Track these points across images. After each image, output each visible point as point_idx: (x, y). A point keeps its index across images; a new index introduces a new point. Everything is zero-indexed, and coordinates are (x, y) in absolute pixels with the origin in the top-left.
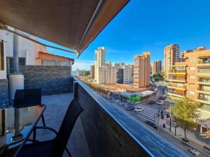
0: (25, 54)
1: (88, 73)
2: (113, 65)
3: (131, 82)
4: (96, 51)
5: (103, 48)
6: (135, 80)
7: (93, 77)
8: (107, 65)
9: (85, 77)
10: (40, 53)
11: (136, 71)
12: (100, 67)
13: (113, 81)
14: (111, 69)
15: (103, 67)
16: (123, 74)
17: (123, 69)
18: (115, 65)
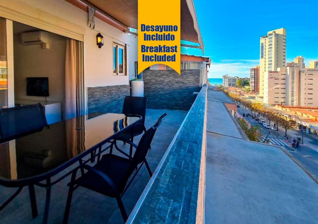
1: (245, 83)
4: (262, 41)
5: (280, 31)
7: (256, 90)
8: (291, 65)
9: (239, 90)
12: (273, 70)
13: (310, 101)
14: (302, 74)
15: (279, 69)
18: (317, 64)
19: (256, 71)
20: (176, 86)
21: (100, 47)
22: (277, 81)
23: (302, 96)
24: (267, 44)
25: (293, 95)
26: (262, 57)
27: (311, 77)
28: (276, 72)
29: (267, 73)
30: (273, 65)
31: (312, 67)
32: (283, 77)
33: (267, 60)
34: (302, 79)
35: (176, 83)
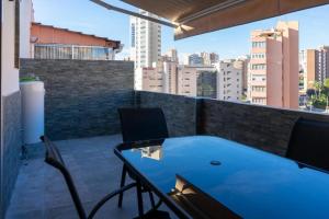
2: (184, 60)
11: (258, 78)
14: (180, 73)
15: (154, 65)
16: (215, 87)
17: (216, 72)
18: (190, 59)
20: (94, 91)
24: (140, 26)
26: (133, 45)
27: (188, 76)
28: (151, 68)
29: (141, 70)
30: (147, 59)
31: (186, 62)
32: (160, 76)
33: (140, 50)
34: (180, 79)
35: (93, 85)
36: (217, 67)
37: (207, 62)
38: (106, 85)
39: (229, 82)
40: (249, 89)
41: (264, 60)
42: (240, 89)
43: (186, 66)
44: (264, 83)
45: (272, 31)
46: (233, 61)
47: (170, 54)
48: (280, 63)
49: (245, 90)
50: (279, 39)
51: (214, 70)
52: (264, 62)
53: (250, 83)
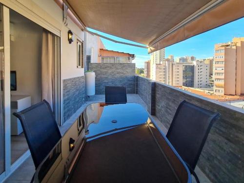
0: (90, 52)
1: (141, 71)
2: (177, 60)
3: (209, 86)
6: (216, 83)
7: (148, 76)
8: (168, 60)
10: (100, 49)
11: (219, 68)
12: (158, 63)
13: (178, 82)
14: (174, 66)
15: (161, 63)
16: (193, 73)
17: (194, 66)
18: (180, 59)
19: (148, 64)
20: (118, 76)
21: (70, 43)
22: (160, 70)
23: (174, 79)
25: (169, 79)
27: (178, 67)
28: (160, 64)
29: (155, 65)
30: (158, 60)
31: (178, 61)
32: (164, 67)
33: (155, 56)
34: (174, 69)
35: (118, 73)
36: (195, 63)
37: (189, 60)
38: (123, 73)
39: (201, 70)
40: (214, 74)
41: (223, 59)
42: (208, 74)
43: (177, 63)
44: (223, 71)
45: (229, 43)
46: (204, 60)
47: (170, 58)
48: (234, 60)
49: (212, 75)
50: (234, 47)
51: (192, 65)
52: (224, 60)
53: (214, 71)
